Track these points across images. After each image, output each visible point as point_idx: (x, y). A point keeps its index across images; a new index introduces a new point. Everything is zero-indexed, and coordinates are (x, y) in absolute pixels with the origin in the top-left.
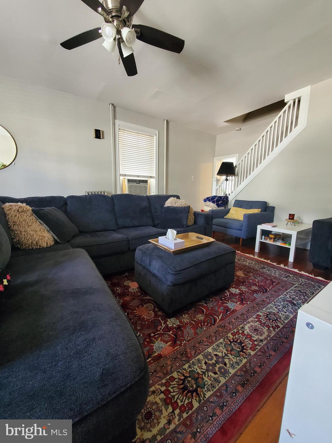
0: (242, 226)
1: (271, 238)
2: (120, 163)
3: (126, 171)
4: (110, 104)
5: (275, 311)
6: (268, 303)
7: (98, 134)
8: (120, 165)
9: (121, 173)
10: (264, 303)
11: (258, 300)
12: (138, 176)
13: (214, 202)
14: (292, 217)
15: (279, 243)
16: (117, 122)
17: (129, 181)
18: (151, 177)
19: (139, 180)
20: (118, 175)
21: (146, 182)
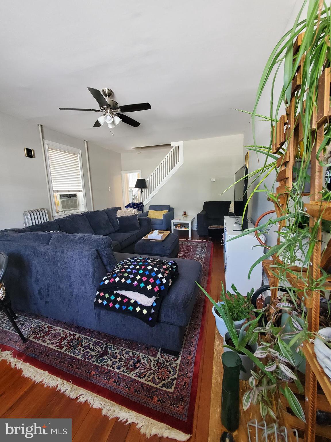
0: (162, 222)
1: (179, 227)
2: (52, 180)
3: (58, 187)
4: (38, 125)
5: (199, 256)
6: (195, 255)
7: (30, 153)
8: (53, 182)
9: (54, 189)
10: (193, 255)
11: (191, 255)
12: (69, 191)
13: (135, 208)
14: (185, 213)
15: (183, 229)
16: (46, 142)
17: (62, 196)
18: (79, 191)
19: (69, 195)
20: (52, 192)
21: (75, 195)
